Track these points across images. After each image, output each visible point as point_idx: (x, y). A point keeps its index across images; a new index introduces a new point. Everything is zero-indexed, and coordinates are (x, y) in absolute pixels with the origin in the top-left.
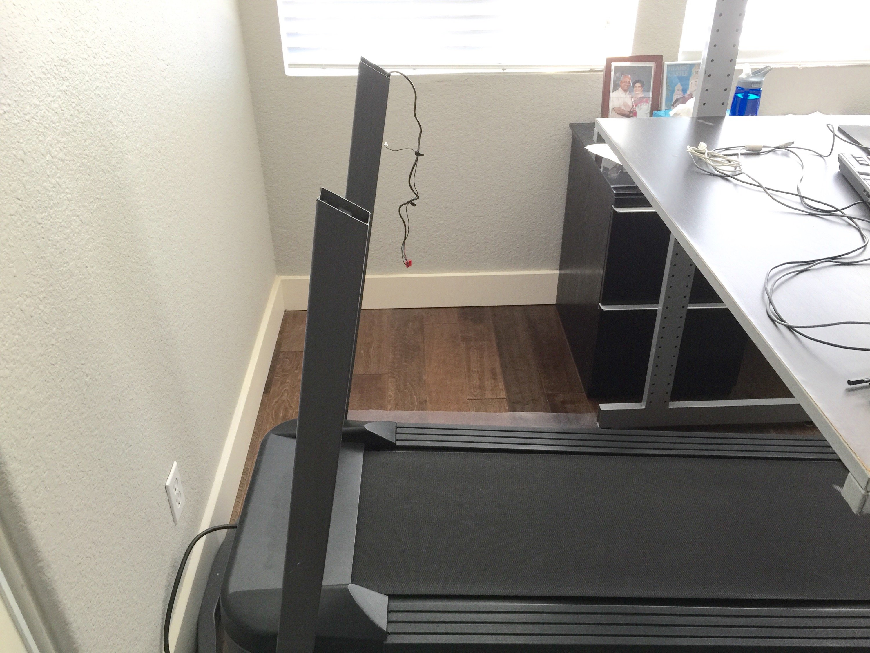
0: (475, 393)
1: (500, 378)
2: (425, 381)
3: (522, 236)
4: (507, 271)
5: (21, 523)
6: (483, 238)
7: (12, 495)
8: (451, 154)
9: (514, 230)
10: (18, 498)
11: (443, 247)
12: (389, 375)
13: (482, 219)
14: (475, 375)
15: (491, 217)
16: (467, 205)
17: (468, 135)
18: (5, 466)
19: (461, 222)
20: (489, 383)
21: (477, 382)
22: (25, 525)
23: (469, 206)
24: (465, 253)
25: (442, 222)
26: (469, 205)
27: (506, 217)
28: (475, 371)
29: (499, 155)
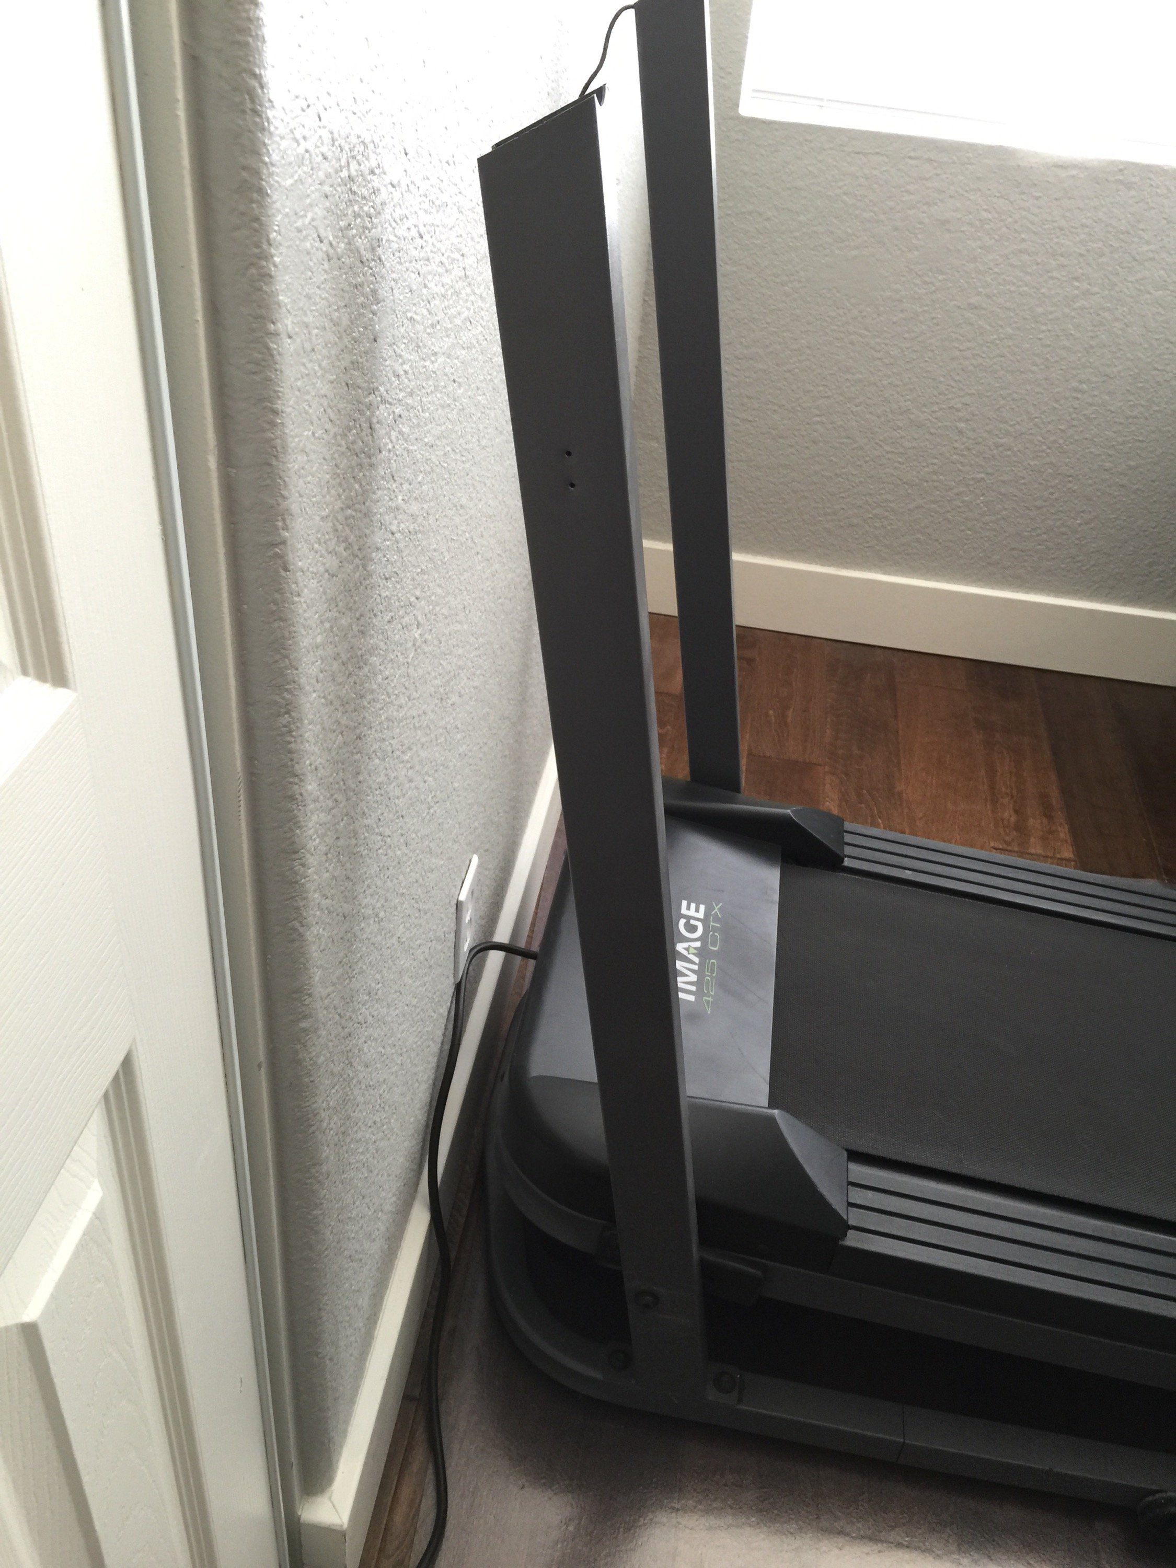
0: (1007, 838)
1: (1060, 817)
2: (900, 794)
3: (1145, 531)
4: (1092, 601)
5: (296, 924)
6: (1058, 523)
7: (295, 856)
8: (1043, 331)
9: (1130, 517)
10: (303, 865)
11: (969, 530)
12: (827, 768)
13: (1070, 482)
14: (1006, 800)
15: (1090, 482)
16: (1044, 447)
17: (1092, 294)
18: (302, 784)
19: (1023, 481)
20: (1035, 823)
21: (1009, 815)
22: (301, 930)
23: (1048, 451)
24: (1013, 549)
25: (983, 475)
26: (1049, 448)
27: (1123, 486)
28: (1007, 794)
29: (1145, 349)
